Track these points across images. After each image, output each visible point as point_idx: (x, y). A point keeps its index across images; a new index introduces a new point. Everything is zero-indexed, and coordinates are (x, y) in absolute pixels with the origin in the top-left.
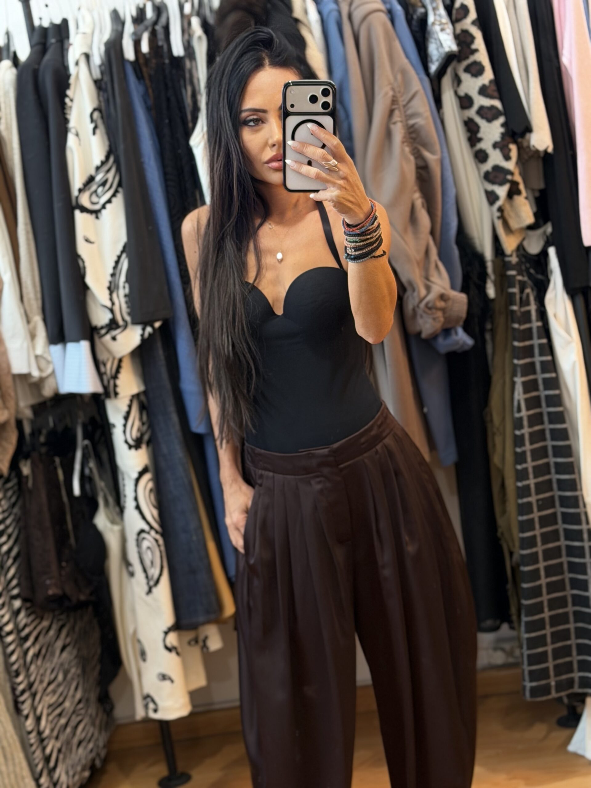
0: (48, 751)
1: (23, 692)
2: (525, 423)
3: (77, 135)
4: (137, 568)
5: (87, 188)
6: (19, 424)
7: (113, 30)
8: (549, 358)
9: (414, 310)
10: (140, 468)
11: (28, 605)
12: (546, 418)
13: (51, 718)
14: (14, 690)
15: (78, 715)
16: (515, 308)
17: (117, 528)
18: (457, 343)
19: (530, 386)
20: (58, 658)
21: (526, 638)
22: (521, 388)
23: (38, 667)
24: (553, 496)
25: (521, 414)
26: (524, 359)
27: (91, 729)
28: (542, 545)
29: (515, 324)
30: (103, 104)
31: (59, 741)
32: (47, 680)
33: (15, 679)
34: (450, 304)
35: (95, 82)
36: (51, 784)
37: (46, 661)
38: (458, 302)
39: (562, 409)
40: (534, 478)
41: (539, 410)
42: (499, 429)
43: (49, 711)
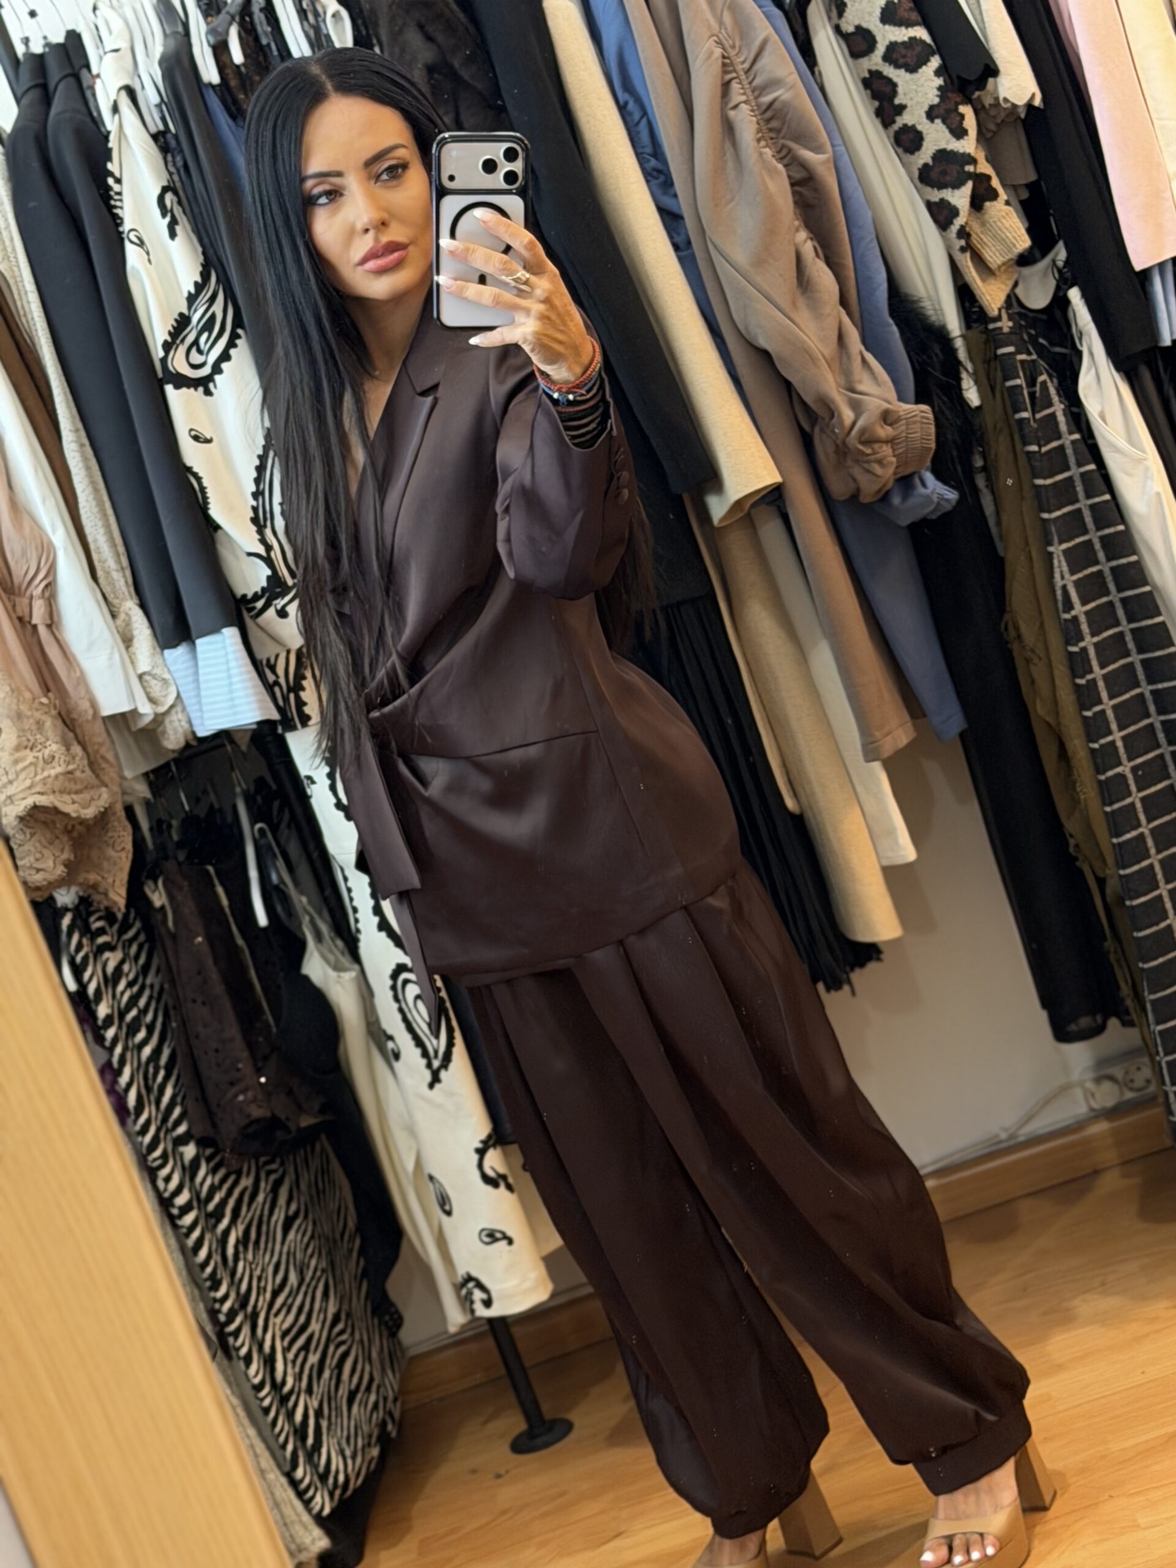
0: (298, 1417)
1: (232, 1315)
2: (1085, 628)
3: (141, 243)
4: (404, 1040)
5: (179, 339)
6: (129, 811)
7: (166, 37)
8: (1107, 497)
9: (837, 451)
11: (208, 1152)
12: (1121, 613)
13: (290, 1356)
14: (213, 1314)
15: (337, 1347)
16: (1025, 414)
17: (350, 975)
18: (928, 498)
19: (1079, 558)
20: (283, 1243)
21: (1160, 1032)
22: (1064, 564)
23: (251, 1264)
24: (1161, 756)
25: (1073, 613)
26: (1059, 509)
27: (367, 1368)
28: (1159, 852)
29: (1031, 444)
30: (176, 178)
31: (314, 1396)
32: (269, 1288)
33: (212, 1294)
34: (903, 428)
35: (155, 137)
36: (316, 1478)
37: (261, 1252)
38: (915, 422)
39: (1147, 589)
40: (1121, 729)
41: (1104, 600)
42: (1037, 651)
43: (286, 1343)
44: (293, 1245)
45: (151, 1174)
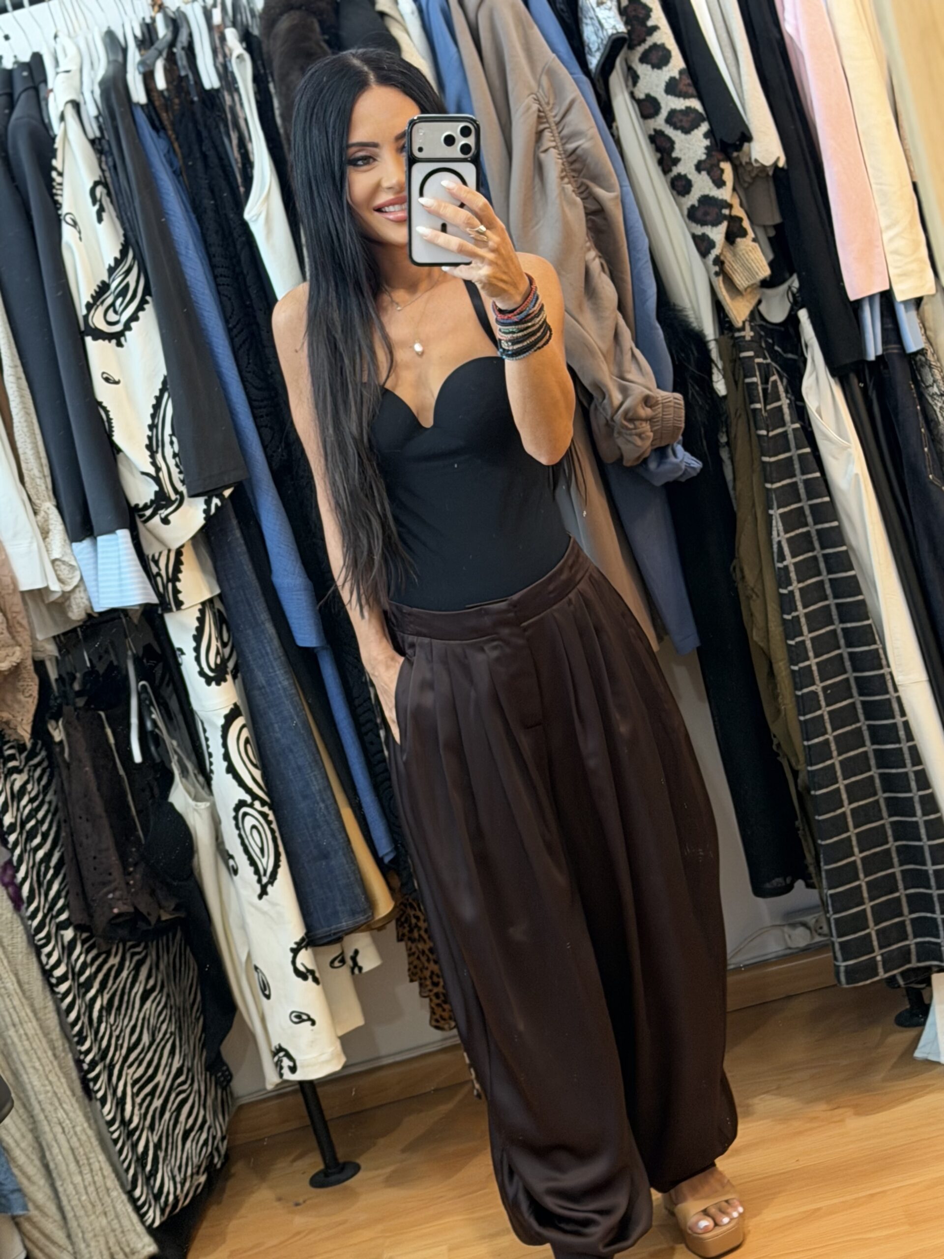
0: (141, 1148)
1: (93, 1064)
2: (793, 575)
3: (75, 224)
4: (241, 860)
5: (98, 303)
6: (39, 666)
7: (109, 62)
8: (818, 474)
9: (607, 424)
10: (227, 711)
11: (85, 935)
12: (822, 565)
13: (138, 1100)
14: (79, 1063)
15: (178, 1095)
16: (758, 406)
17: (203, 806)
18: (677, 466)
19: (792, 521)
20: (140, 1011)
21: (831, 895)
22: (780, 524)
23: (111, 1026)
24: (847, 680)
25: (785, 563)
26: (780, 481)
27: (202, 1113)
28: (839, 754)
29: (761, 429)
30: (107, 174)
31: (155, 1133)
32: (125, 1045)
33: (79, 1048)
34: (660, 410)
35: (93, 142)
36: (151, 1196)
37: (122, 1017)
38: (670, 406)
39: (844, 548)
40: (816, 656)
41: (810, 554)
42: (756, 590)
43: (135, 1090)
44: (148, 1013)
45: (38, 950)
